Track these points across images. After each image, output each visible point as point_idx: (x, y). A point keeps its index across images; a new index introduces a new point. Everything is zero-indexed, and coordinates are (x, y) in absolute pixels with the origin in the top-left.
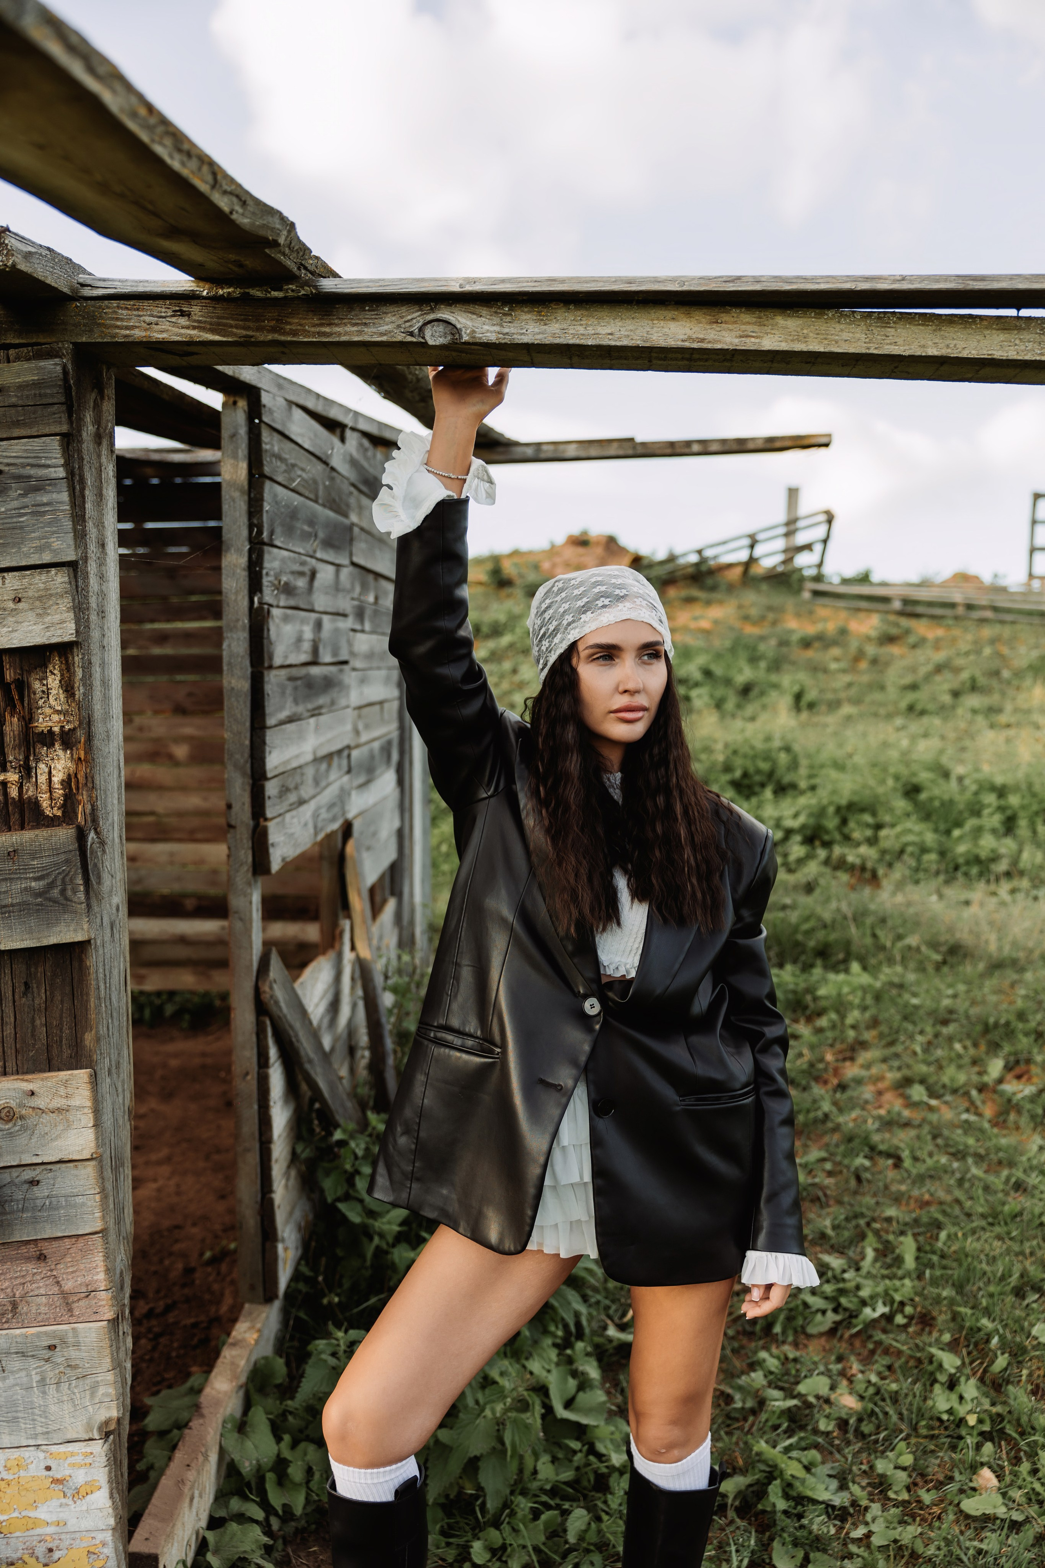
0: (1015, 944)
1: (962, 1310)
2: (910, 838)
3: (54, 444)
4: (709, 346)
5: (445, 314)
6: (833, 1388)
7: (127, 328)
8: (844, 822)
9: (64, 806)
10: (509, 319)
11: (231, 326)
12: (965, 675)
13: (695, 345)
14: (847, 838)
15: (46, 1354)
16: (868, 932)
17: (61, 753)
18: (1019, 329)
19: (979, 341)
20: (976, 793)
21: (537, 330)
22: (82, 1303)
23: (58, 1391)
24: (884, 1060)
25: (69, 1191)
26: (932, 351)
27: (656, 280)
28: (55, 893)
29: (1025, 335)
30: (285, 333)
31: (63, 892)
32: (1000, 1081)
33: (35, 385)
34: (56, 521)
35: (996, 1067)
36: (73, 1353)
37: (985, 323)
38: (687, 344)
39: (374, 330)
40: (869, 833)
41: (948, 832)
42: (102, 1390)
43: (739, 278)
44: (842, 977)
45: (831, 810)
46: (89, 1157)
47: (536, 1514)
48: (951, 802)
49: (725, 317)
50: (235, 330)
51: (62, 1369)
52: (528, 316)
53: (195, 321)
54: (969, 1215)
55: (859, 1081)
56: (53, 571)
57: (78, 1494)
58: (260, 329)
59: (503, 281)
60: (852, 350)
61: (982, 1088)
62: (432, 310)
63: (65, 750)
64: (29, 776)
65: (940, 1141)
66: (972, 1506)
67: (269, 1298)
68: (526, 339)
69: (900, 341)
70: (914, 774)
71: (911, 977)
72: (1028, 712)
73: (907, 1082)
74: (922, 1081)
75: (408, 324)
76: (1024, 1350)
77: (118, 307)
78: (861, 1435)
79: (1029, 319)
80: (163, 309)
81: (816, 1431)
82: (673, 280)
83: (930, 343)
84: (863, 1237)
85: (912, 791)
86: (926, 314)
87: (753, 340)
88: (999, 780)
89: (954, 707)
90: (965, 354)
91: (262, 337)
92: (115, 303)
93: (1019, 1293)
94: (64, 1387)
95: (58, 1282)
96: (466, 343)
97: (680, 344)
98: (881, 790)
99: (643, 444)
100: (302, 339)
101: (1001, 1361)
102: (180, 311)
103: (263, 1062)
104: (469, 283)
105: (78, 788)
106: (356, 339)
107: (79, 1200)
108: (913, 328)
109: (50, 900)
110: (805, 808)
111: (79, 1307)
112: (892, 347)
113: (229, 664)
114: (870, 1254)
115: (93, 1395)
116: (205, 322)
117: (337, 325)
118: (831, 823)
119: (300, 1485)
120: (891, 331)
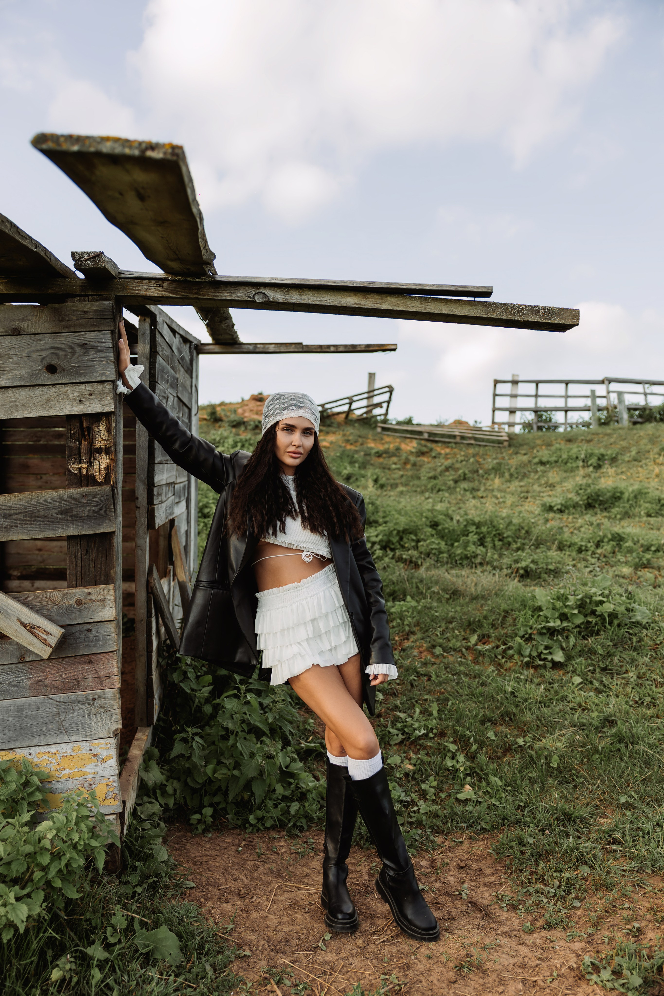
0: (483, 589)
1: (458, 728)
2: (434, 546)
3: (108, 334)
4: (363, 306)
5: (263, 290)
6: (402, 762)
7: (137, 290)
8: (401, 539)
9: (105, 478)
10: (288, 293)
12: (460, 472)
13: (358, 306)
14: (403, 547)
15: (92, 702)
16: (414, 585)
17: (105, 456)
18: (475, 305)
19: (462, 309)
20: (465, 526)
21: (298, 298)
23: (96, 717)
24: (423, 639)
25: (104, 634)
26: (444, 312)
27: (344, 282)
28: (102, 512)
29: (478, 308)
30: (200, 295)
31: (105, 511)
32: (476, 644)
33: (101, 311)
34: (108, 364)
35: (474, 639)
36: (103, 701)
37: (463, 302)
38: (354, 306)
39: (235, 295)
40: (413, 544)
41: (452, 545)
42: (114, 717)
43: (374, 282)
44: (402, 603)
45: (395, 532)
46: (113, 619)
47: (276, 806)
48: (453, 530)
49: (368, 296)
51: (98, 708)
52: (295, 293)
53: (165, 289)
54: (461, 696)
55: (412, 648)
56: (106, 384)
57: (103, 760)
58: (191, 293)
59: (286, 279)
60: (416, 310)
61: (468, 648)
62: (258, 289)
63: (106, 455)
64: (91, 466)
65: (448, 670)
66: (461, 796)
67: (148, 726)
68: (294, 301)
69: (433, 308)
70: (435, 517)
71: (435, 604)
72: (493, 490)
73: (434, 647)
74: (440, 646)
75: (249, 294)
76: (484, 742)
77: (134, 282)
78: (414, 779)
79: (479, 301)
80: (152, 284)
81: (396, 777)
82: (350, 282)
84: (414, 706)
85: (434, 525)
86: (441, 298)
88: (477, 520)
89: (455, 488)
90: (456, 313)
91: (191, 296)
92: (133, 280)
93: (483, 722)
94: (99, 716)
95: (97, 672)
96: (271, 302)
97: (352, 305)
98: (419, 523)
99: (307, 346)
100: (207, 297)
101: (474, 747)
102: (159, 284)
103: (149, 616)
105: (111, 471)
106: (228, 298)
107: (108, 637)
109: (100, 515)
110: (381, 531)
111: (106, 682)
114: (418, 710)
115: (110, 719)
116: (169, 289)
117: (221, 293)
118: (395, 539)
119: (171, 795)
120: (429, 304)
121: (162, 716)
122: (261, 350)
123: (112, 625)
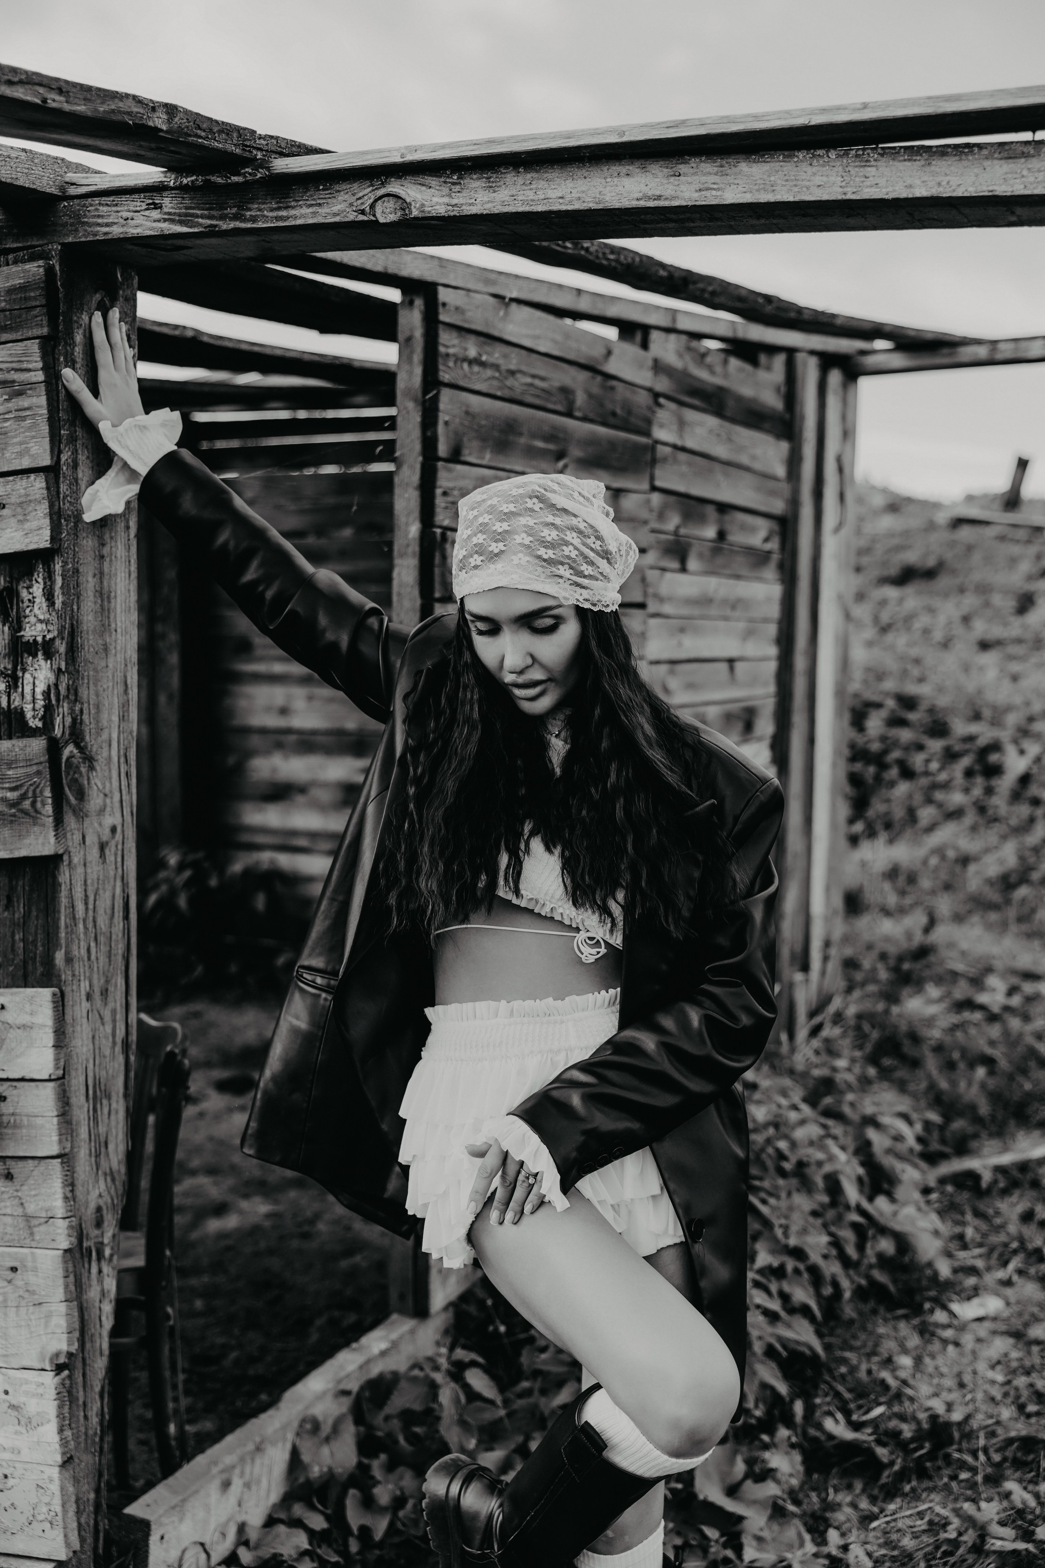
3: (34, 347)
4: (666, 204)
5: (395, 187)
7: (107, 225)
9: (43, 718)
10: (458, 188)
11: (197, 216)
13: (651, 204)
15: (10, 1275)
17: (42, 662)
18: (1025, 156)
19: (977, 176)
21: (486, 199)
22: (43, 1228)
25: (30, 1110)
27: (595, 132)
28: (27, 804)
30: (245, 220)
31: (33, 804)
33: (22, 288)
34: (34, 425)
37: (985, 152)
38: (642, 204)
39: (328, 211)
42: (54, 1321)
43: (683, 122)
46: (47, 1077)
49: (683, 168)
50: (200, 220)
51: (22, 1293)
52: (477, 184)
53: (166, 213)
56: (33, 476)
57: (30, 1424)
58: (222, 218)
59: (443, 147)
60: (825, 197)
62: (383, 184)
63: (46, 660)
64: (16, 687)
67: (418, 1313)
68: (475, 210)
69: (882, 182)
75: (359, 202)
77: (100, 204)
80: (138, 203)
83: (918, 182)
86: (913, 147)
87: (714, 193)
90: (959, 193)
91: (225, 225)
92: (97, 201)
94: (23, 1311)
95: (22, 1204)
96: (415, 218)
97: (635, 204)
100: (260, 225)
102: (153, 203)
104: (410, 152)
105: (58, 700)
106: (311, 221)
107: (39, 1121)
108: (896, 163)
109: (22, 811)
111: (40, 1231)
112: (873, 189)
115: (46, 1325)
116: (175, 214)
117: (293, 207)
120: (871, 171)
122: (1008, 355)
123: (48, 1092)
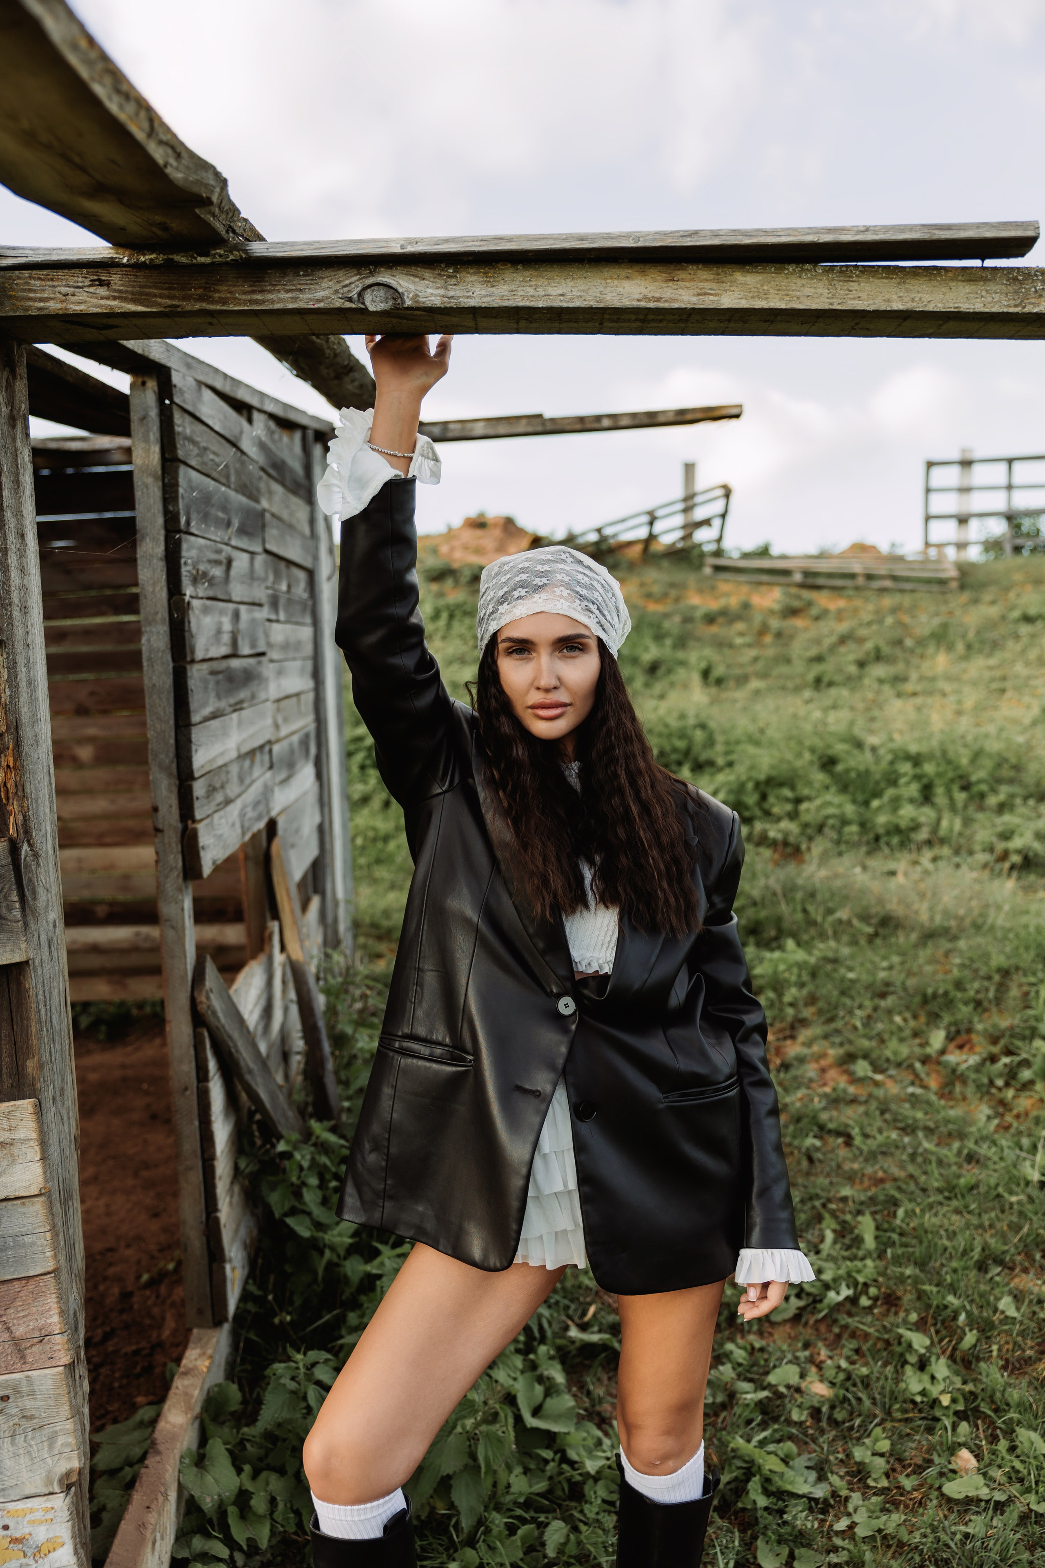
0: (946, 913)
1: (927, 1287)
2: (831, 811)
4: (666, 305)
5: (385, 277)
6: (803, 1376)
7: (41, 300)
8: (764, 797)
10: (453, 281)
11: (155, 296)
12: (869, 645)
13: (652, 305)
14: (767, 813)
16: (799, 907)
18: (985, 280)
19: (944, 294)
20: (892, 763)
21: (483, 292)
22: (35, 1349)
23: (13, 1443)
24: (826, 1037)
25: (16, 1230)
26: (897, 306)
27: (609, 236)
29: (992, 287)
30: (213, 302)
32: (943, 1052)
35: (937, 1038)
36: (28, 1403)
37: (950, 274)
38: (643, 304)
39: (310, 296)
40: (789, 807)
41: (866, 803)
42: (60, 1440)
43: (696, 232)
44: (777, 955)
45: (750, 785)
46: (37, 1192)
47: (512, 1530)
48: (867, 772)
49: (681, 274)
50: (159, 300)
51: (16, 1421)
52: (474, 278)
53: (115, 291)
54: (924, 1190)
55: (801, 1060)
57: (39, 1552)
58: (185, 298)
59: (447, 241)
60: (814, 306)
61: (925, 1060)
62: (372, 274)
65: (887, 1116)
66: (953, 1489)
67: (218, 1323)
68: (472, 303)
69: (864, 295)
70: (829, 746)
71: (845, 951)
72: (933, 679)
73: (851, 1058)
74: (865, 1057)
75: (346, 289)
76: (991, 1326)
77: (30, 277)
78: (834, 1423)
79: (995, 269)
80: (80, 278)
81: (789, 1422)
82: (627, 236)
83: (895, 297)
84: (819, 1219)
85: (828, 763)
86: (889, 266)
87: (711, 297)
88: (913, 748)
89: (860, 678)
90: (930, 308)
91: (189, 306)
92: (26, 273)
93: (982, 1267)
94: (20, 1439)
95: (8, 1329)
96: (409, 308)
97: (635, 304)
98: (799, 764)
99: (552, 420)
100: (232, 307)
101: (970, 1338)
102: (99, 280)
103: (202, 1075)
104: (410, 243)
105: (8, 798)
106: (291, 306)
107: (28, 1239)
108: (877, 281)
110: (724, 784)
111: (33, 1353)
112: (856, 302)
113: (150, 659)
114: (829, 1236)
115: (51, 1447)
116: (126, 292)
117: (269, 292)
118: (751, 799)
119: (265, 1516)
120: (854, 286)
121: (252, 1288)
123: (38, 1208)
